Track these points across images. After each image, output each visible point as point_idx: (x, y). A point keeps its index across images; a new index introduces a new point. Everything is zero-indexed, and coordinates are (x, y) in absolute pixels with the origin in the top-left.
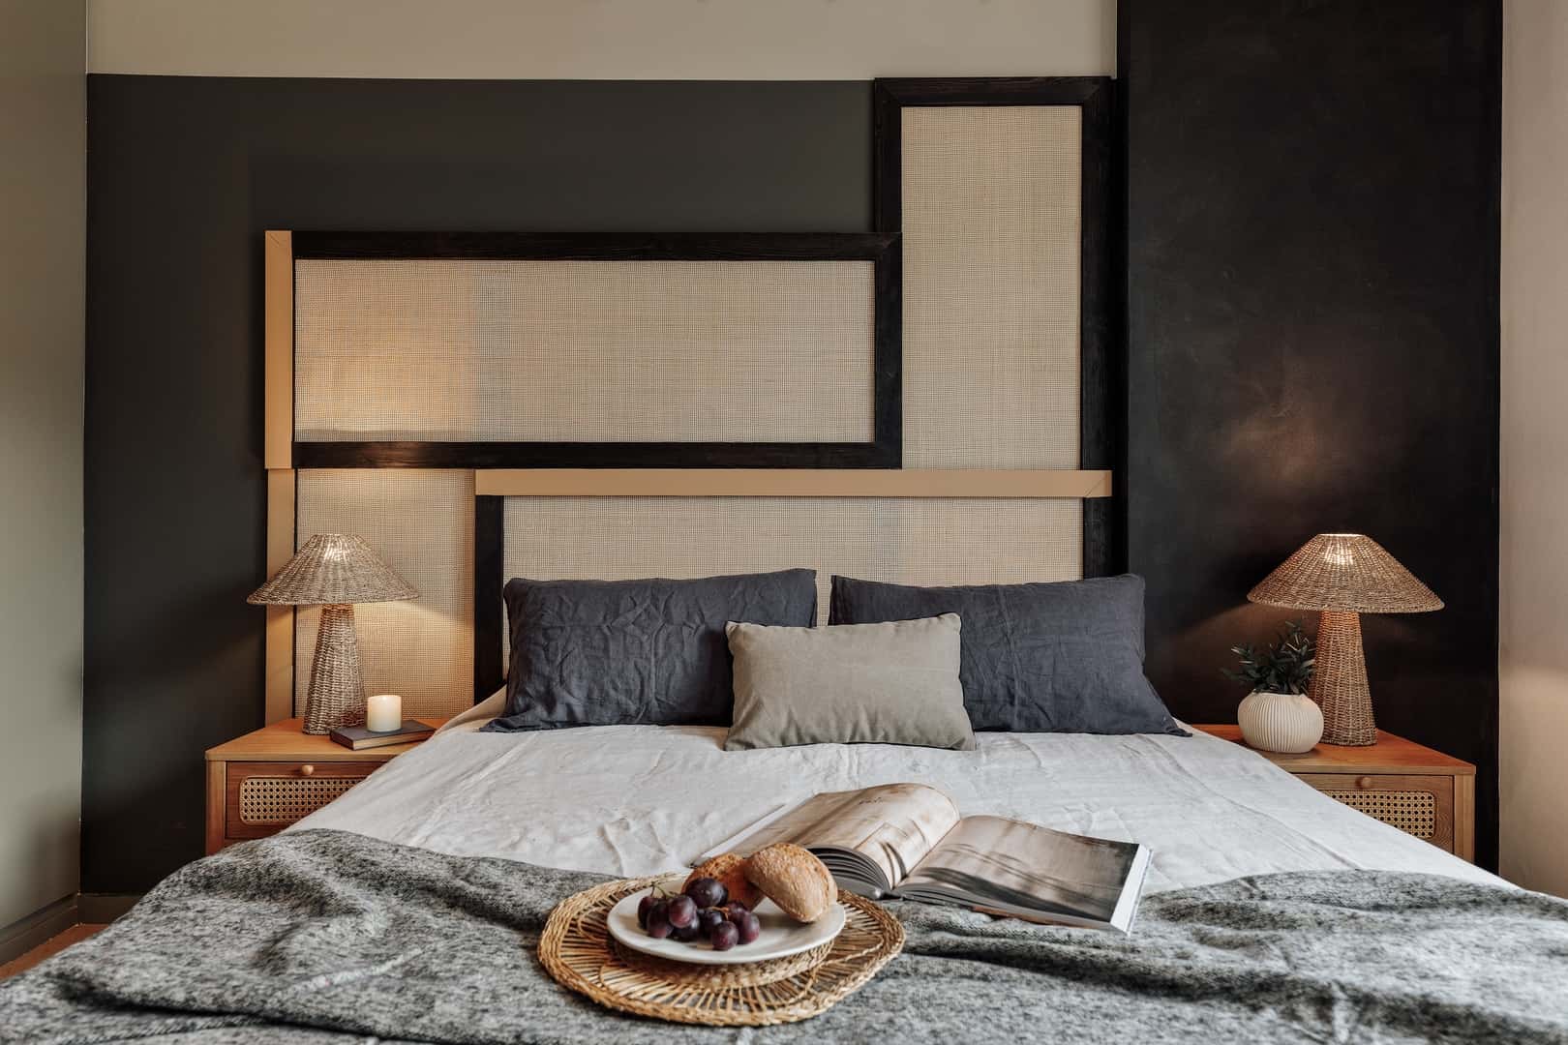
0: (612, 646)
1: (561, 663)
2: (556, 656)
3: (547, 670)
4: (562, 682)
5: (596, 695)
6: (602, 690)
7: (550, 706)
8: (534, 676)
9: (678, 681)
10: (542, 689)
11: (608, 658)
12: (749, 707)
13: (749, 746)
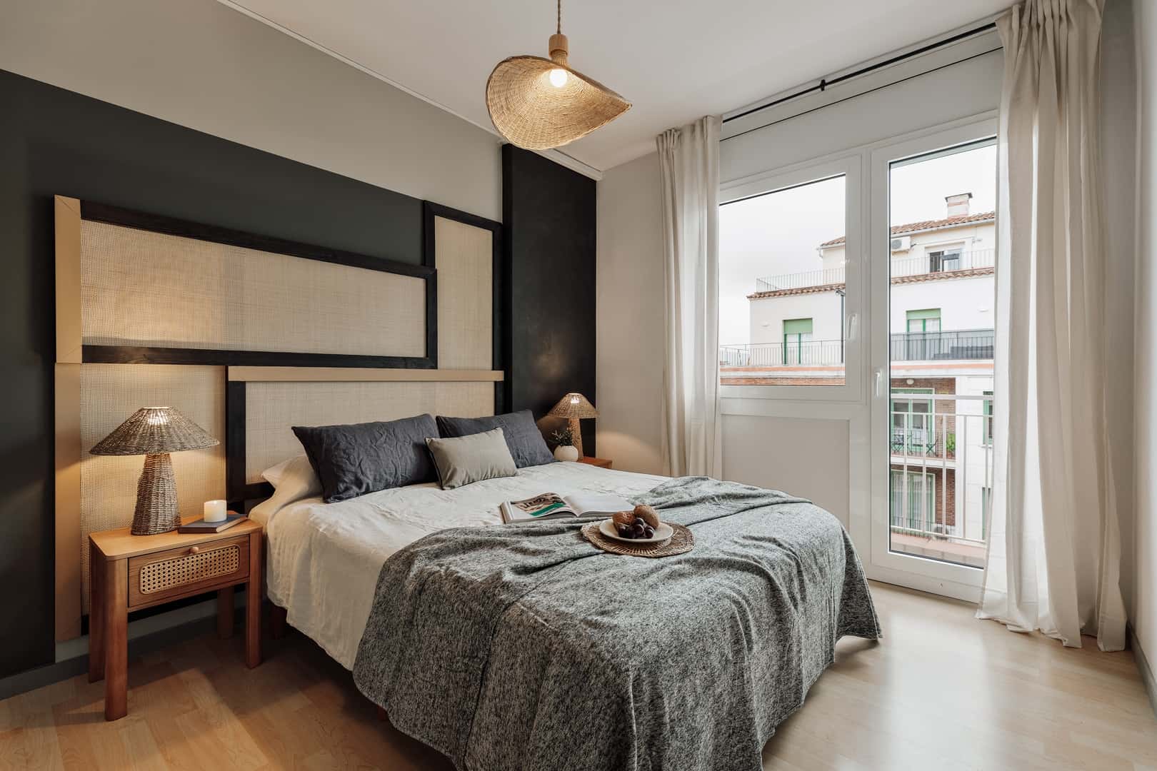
0: (381, 455)
1: (360, 464)
2: (355, 462)
3: (353, 469)
4: (362, 473)
5: (378, 477)
6: (380, 474)
7: (360, 486)
8: (347, 473)
9: (410, 467)
10: (353, 478)
11: (380, 459)
12: (450, 471)
13: (453, 487)
